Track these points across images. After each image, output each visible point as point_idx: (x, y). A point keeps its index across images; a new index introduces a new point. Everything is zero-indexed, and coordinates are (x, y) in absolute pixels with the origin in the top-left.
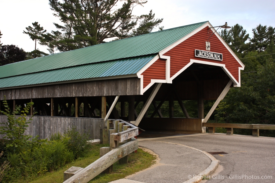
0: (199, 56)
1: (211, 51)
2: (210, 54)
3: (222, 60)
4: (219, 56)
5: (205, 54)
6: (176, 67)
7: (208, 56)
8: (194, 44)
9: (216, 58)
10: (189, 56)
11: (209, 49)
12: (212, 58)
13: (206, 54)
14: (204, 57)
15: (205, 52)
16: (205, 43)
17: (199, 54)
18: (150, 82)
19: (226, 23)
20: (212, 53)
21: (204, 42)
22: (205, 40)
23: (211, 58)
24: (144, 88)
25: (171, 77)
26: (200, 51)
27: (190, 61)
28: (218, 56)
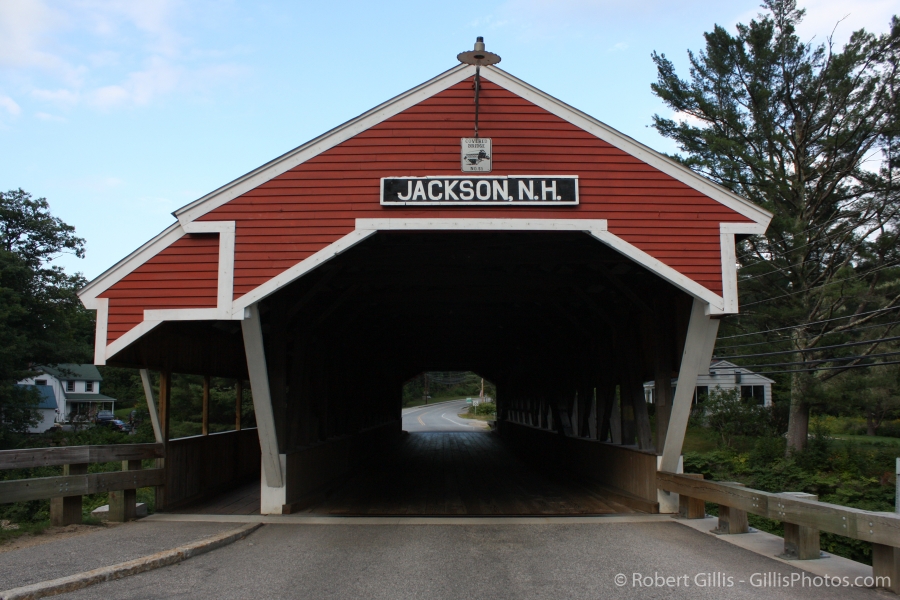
0: (403, 200)
1: (494, 171)
2: (483, 188)
3: (577, 202)
4: (553, 189)
5: (449, 190)
6: (265, 256)
7: (467, 194)
8: (379, 158)
9: (526, 198)
10: (348, 207)
11: (486, 165)
12: (500, 198)
13: (457, 190)
14: (443, 199)
15: (451, 181)
16: (460, 146)
17: (405, 194)
18: (142, 320)
19: (480, 39)
20: (500, 182)
21: (452, 141)
22: (458, 133)
23: (491, 199)
24: (110, 340)
25: (236, 295)
26: (414, 182)
27: (352, 227)
28: (545, 189)
